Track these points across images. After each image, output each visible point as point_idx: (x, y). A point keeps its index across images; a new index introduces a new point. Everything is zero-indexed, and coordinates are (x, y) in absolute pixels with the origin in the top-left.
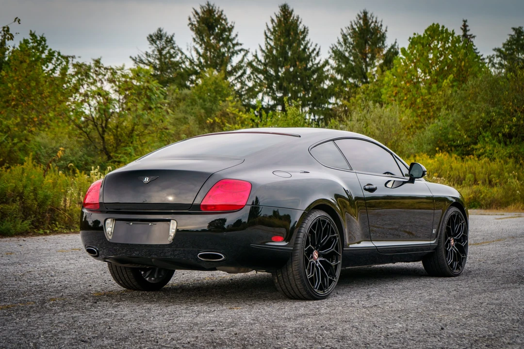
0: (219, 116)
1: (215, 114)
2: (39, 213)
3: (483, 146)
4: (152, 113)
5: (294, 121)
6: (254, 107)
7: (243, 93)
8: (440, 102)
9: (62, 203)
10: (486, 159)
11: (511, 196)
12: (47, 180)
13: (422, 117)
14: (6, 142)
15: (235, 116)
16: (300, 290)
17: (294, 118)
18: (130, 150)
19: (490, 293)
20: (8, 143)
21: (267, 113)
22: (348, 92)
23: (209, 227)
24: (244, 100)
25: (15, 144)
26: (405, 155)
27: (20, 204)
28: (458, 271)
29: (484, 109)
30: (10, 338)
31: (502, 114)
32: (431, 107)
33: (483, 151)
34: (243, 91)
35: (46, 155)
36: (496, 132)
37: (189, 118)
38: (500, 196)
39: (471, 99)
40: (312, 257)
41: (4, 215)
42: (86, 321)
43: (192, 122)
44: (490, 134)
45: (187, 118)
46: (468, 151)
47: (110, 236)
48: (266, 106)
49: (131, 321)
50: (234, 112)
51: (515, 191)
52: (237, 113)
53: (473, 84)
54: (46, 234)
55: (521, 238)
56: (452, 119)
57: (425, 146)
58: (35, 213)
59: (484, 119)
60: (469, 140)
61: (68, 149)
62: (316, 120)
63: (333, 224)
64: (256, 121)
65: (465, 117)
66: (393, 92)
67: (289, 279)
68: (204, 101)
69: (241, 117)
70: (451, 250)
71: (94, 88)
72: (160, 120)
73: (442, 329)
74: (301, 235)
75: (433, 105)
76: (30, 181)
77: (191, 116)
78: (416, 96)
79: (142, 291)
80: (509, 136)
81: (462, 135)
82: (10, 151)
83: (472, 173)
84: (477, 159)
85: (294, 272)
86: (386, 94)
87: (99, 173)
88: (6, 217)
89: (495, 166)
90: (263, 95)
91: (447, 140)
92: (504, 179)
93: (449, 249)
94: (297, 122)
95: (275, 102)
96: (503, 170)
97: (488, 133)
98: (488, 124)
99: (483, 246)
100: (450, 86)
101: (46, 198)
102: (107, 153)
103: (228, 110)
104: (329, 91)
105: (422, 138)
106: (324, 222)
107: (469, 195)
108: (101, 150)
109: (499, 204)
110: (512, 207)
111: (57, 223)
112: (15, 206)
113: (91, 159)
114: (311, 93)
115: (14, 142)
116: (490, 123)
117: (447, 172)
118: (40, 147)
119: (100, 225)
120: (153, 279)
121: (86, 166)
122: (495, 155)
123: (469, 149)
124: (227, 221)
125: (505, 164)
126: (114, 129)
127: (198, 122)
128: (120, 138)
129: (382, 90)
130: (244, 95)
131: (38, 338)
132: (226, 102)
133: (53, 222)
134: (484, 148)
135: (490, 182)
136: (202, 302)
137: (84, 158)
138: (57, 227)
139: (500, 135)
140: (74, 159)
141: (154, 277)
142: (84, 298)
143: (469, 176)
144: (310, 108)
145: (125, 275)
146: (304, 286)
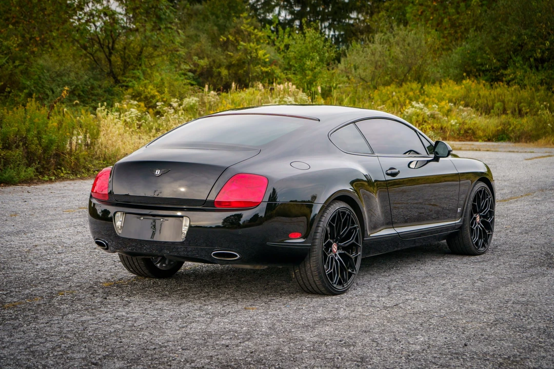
0: (233, 34)
1: (229, 32)
2: (44, 158)
3: (513, 71)
4: (162, 34)
5: (313, 44)
6: (270, 22)
7: (258, 7)
8: (468, 23)
9: (68, 146)
10: (516, 86)
11: (542, 129)
12: (52, 123)
13: (450, 38)
14: (7, 64)
15: (250, 34)
16: (318, 286)
17: (313, 41)
18: (138, 74)
19: (516, 285)
20: (9, 65)
21: (284, 28)
22: (370, 6)
23: (223, 223)
24: (259, 15)
25: (16, 67)
26: (430, 81)
27: (24, 150)
28: (483, 248)
29: (516, 31)
30: (18, 358)
31: (534, 37)
32: (458, 27)
33: (514, 77)
34: (259, 5)
35: (50, 79)
36: (527, 56)
37: (201, 36)
38: (530, 128)
39: (502, 20)
40: (331, 251)
41: (7, 162)
42: (96, 329)
43: (204, 40)
44: (521, 58)
45: (199, 36)
46: (497, 76)
47: (120, 230)
48: (283, 20)
49: (143, 329)
50: (249, 30)
51: (546, 123)
52: (252, 31)
53: (504, 4)
54: (51, 181)
55: (550, 192)
56: (481, 41)
57: (451, 70)
58: (39, 158)
59: (515, 42)
60: (498, 64)
61: (73, 73)
62: (336, 36)
63: (353, 215)
64: (272, 38)
65: (495, 39)
66: (418, 11)
67: (307, 275)
68: (217, 17)
69: (256, 35)
70: (477, 228)
71: (99, 7)
72: (170, 41)
73: (466, 345)
74: (320, 230)
75: (461, 25)
76: (34, 125)
77: (204, 33)
78: (443, 16)
79: (153, 278)
80: (542, 61)
81: (491, 58)
82: (11, 75)
83: (501, 101)
84: (506, 86)
85: (313, 269)
86: (411, 13)
87: (106, 110)
88: (10, 164)
89: (525, 94)
90: (280, 9)
91: (475, 64)
92: (534, 107)
93: (474, 227)
94: (316, 45)
95: (293, 17)
96: (534, 99)
97: (519, 58)
98: (519, 48)
99: (511, 203)
100: (479, 6)
101: (51, 142)
102: (115, 78)
103: (242, 27)
104: (350, 6)
105: (448, 61)
106: (344, 213)
107: (497, 127)
108: (107, 73)
109: (529, 138)
110: (542, 141)
111: (63, 168)
112: (18, 153)
113: (97, 83)
114: (331, 7)
115: (15, 64)
116: (521, 46)
117: (474, 100)
118: (43, 71)
119: (109, 216)
120: (164, 265)
121: (92, 90)
122: (526, 82)
123: (499, 74)
124: (243, 216)
125: (536, 91)
126: (122, 51)
127: (210, 40)
128: (128, 60)
129: (406, 8)
130: (260, 9)
131: (47, 358)
132: (241, 19)
133: (59, 167)
134: (514, 73)
135: (520, 111)
136: (216, 297)
137: (90, 82)
138: (63, 172)
139: (532, 60)
140: (79, 83)
141: (165, 264)
142: (93, 290)
143: (498, 104)
144: (329, 23)
145: (136, 264)
146: (323, 282)
